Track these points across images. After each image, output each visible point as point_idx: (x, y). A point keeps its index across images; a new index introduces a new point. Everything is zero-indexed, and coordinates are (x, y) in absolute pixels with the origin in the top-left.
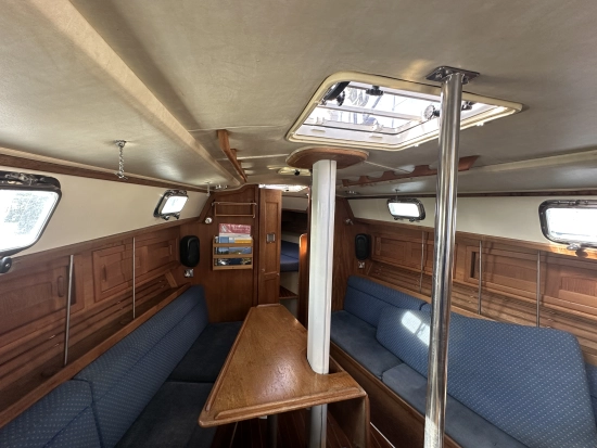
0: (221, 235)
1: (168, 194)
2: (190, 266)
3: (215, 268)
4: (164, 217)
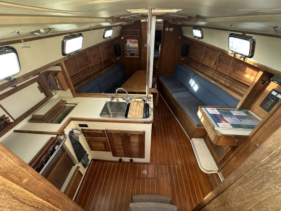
0: (127, 44)
1: (106, 30)
2: (118, 55)
3: (126, 57)
4: (106, 38)
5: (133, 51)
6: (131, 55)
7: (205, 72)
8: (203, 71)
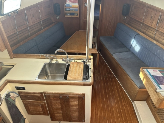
0: (67, 3)
2: (58, 15)
3: (66, 16)
5: (72, 10)
6: (71, 15)
7: (147, 32)
8: (145, 31)
